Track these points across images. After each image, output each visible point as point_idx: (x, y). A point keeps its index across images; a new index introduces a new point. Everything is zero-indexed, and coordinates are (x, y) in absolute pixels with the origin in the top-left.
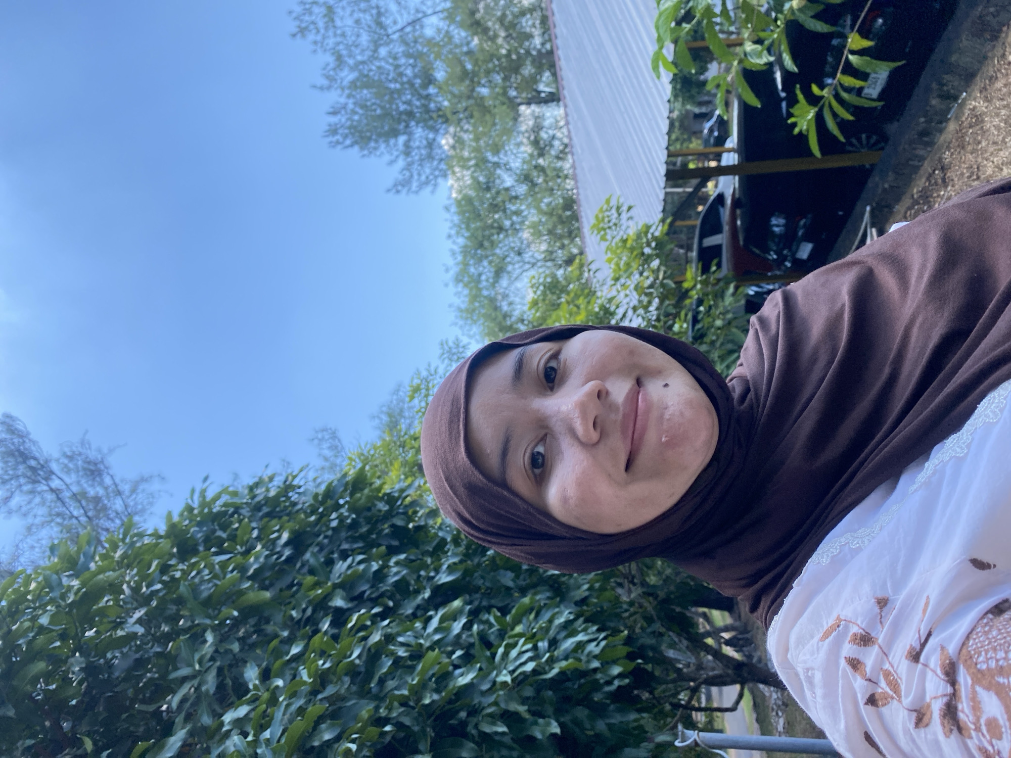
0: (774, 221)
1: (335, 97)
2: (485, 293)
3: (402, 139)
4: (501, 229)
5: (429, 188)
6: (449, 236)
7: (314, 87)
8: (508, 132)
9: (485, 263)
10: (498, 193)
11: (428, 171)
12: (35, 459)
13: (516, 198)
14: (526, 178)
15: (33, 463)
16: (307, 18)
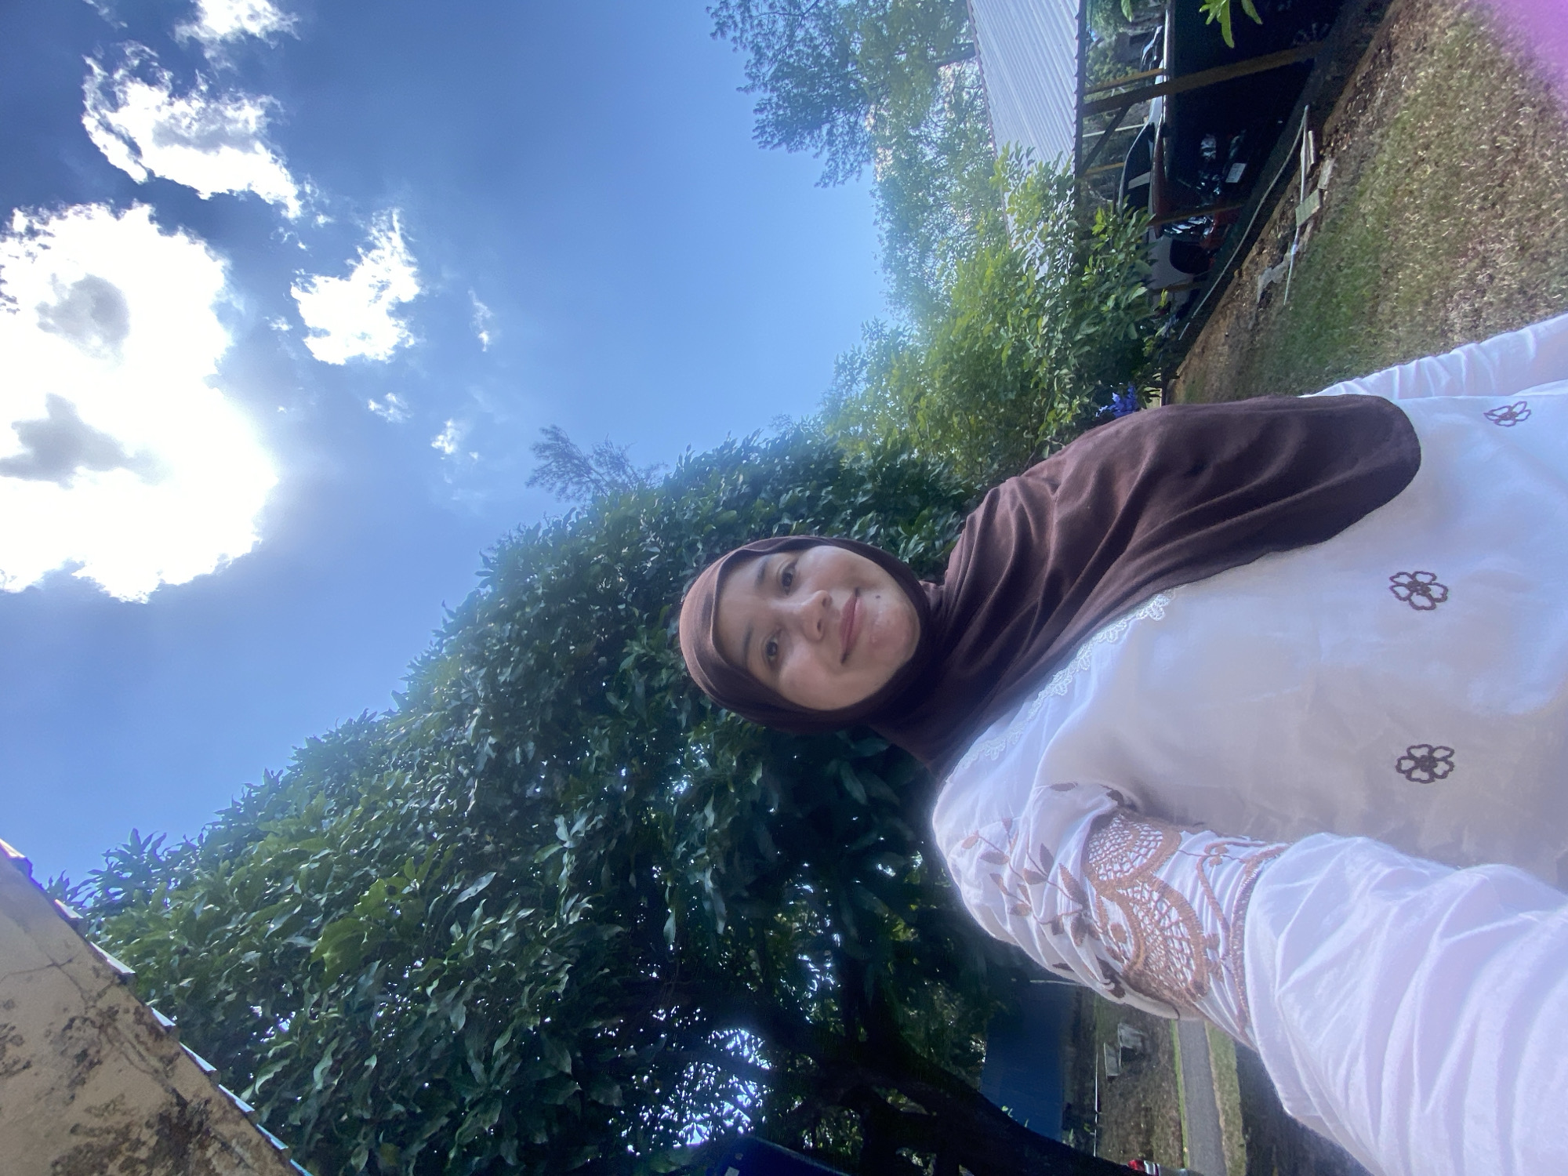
0: (1205, 145)
1: (760, 95)
2: (912, 275)
3: (825, 128)
4: (925, 207)
5: (855, 176)
6: (876, 223)
7: (739, 89)
8: (928, 100)
9: (911, 245)
10: (920, 168)
11: (852, 158)
12: (577, 458)
13: (939, 170)
14: (946, 148)
15: (576, 462)
16: (724, 13)
